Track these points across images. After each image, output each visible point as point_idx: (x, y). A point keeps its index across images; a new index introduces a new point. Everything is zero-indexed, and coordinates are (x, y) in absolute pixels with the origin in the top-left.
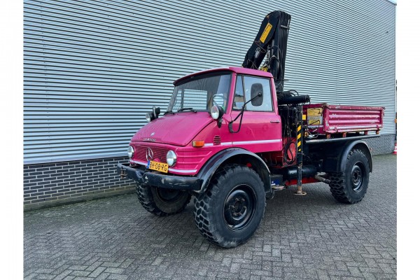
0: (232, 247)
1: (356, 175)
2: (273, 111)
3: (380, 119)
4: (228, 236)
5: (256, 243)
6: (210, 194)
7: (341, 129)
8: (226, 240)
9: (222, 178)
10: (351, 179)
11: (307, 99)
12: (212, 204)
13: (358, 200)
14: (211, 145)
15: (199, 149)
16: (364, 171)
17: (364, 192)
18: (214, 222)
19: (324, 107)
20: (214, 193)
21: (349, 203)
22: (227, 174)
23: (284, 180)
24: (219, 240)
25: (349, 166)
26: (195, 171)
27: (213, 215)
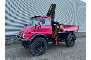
0: (37, 56)
1: (72, 41)
2: (50, 25)
3: (78, 28)
4: (36, 53)
5: (44, 55)
6: (32, 43)
7: (67, 30)
8: (36, 54)
9: (35, 40)
10: (70, 41)
11: (58, 23)
12: (32, 46)
13: (72, 46)
14: (33, 32)
15: (30, 33)
16: (74, 40)
17: (74, 44)
18: (33, 50)
19: (63, 25)
20: (33, 43)
21: (70, 47)
22: (37, 39)
23: (53, 41)
24: (34, 54)
25: (70, 38)
26: (29, 38)
27: (32, 48)
